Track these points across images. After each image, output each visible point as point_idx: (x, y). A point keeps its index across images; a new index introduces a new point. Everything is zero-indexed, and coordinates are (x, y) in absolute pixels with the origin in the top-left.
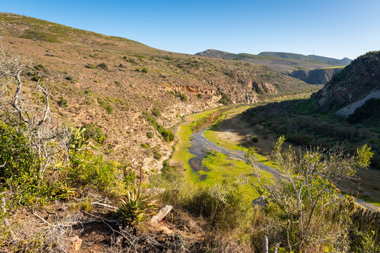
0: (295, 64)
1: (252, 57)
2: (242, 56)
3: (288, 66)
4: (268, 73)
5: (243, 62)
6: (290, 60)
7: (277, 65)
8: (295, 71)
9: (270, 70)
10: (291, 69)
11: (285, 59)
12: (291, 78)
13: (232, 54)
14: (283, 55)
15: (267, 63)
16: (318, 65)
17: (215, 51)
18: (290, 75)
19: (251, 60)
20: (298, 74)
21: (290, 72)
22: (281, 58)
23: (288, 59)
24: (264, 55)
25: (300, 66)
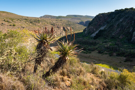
0: (80, 19)
1: (64, 17)
2: (60, 17)
3: (77, 20)
4: (69, 23)
5: (59, 19)
6: (78, 18)
7: (73, 20)
8: (80, 22)
9: (70, 22)
10: (79, 21)
11: (76, 17)
12: (78, 25)
13: (55, 16)
14: (75, 16)
15: (70, 20)
16: (88, 19)
17: (48, 15)
18: (78, 24)
19: (63, 18)
20: (81, 23)
21: (78, 22)
22: (75, 17)
23: (77, 18)
24: (68, 16)
25: (82, 20)
